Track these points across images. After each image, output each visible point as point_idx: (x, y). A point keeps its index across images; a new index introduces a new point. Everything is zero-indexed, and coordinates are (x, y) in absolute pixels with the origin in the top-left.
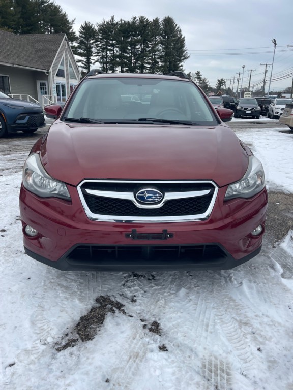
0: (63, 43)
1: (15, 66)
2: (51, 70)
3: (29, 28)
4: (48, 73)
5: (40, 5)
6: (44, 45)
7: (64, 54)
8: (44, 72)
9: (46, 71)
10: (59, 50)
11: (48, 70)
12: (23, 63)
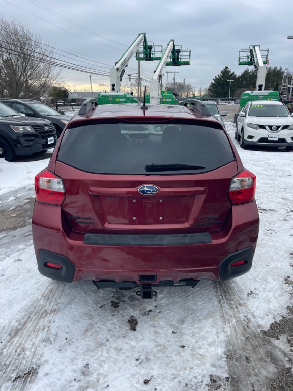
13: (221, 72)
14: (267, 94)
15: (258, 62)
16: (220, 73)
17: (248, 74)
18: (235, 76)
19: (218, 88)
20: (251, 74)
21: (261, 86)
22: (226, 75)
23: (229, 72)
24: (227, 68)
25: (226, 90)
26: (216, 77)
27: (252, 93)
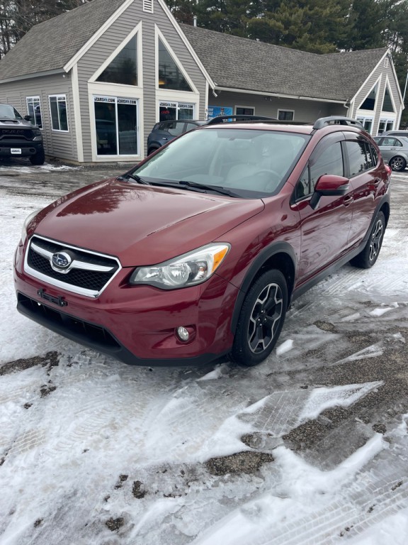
0: (383, 61)
1: (301, 98)
2: (353, 101)
3: (364, 41)
4: (348, 105)
5: (387, 7)
6: (354, 67)
7: (380, 77)
8: (343, 104)
9: (345, 103)
10: (373, 72)
11: (349, 101)
12: (315, 93)
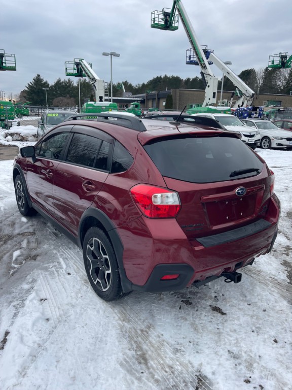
13: (34, 79)
14: (108, 105)
15: (92, 75)
16: (32, 81)
17: (61, 83)
18: (48, 85)
19: (33, 95)
20: (64, 84)
21: (101, 98)
22: (39, 83)
23: (42, 80)
24: (39, 76)
25: (42, 97)
26: (29, 84)
27: (95, 103)
